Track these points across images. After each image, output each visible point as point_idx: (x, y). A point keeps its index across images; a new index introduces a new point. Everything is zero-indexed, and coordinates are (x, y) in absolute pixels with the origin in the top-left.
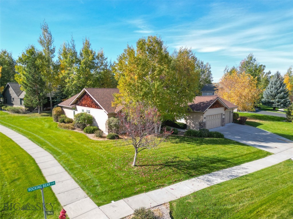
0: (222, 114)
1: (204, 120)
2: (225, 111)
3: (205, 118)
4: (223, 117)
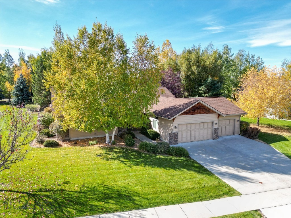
0: (213, 122)
1: (175, 130)
2: (218, 118)
3: (176, 127)
4: (215, 127)
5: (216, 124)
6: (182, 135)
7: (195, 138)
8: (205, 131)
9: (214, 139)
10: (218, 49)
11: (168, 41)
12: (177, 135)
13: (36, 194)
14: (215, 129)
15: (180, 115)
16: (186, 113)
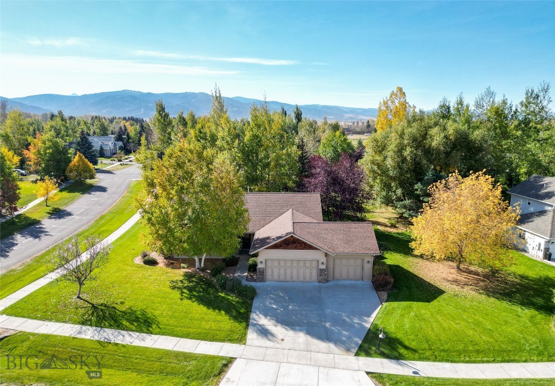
0: (318, 261)
1: (260, 266)
2: (326, 256)
3: (261, 262)
4: (322, 267)
5: (323, 263)
6: (273, 272)
7: (292, 278)
8: (308, 272)
9: (320, 282)
10: (506, 97)
11: (400, 90)
12: (263, 272)
13: (97, 307)
14: (321, 270)
15: (266, 248)
16: (276, 247)
